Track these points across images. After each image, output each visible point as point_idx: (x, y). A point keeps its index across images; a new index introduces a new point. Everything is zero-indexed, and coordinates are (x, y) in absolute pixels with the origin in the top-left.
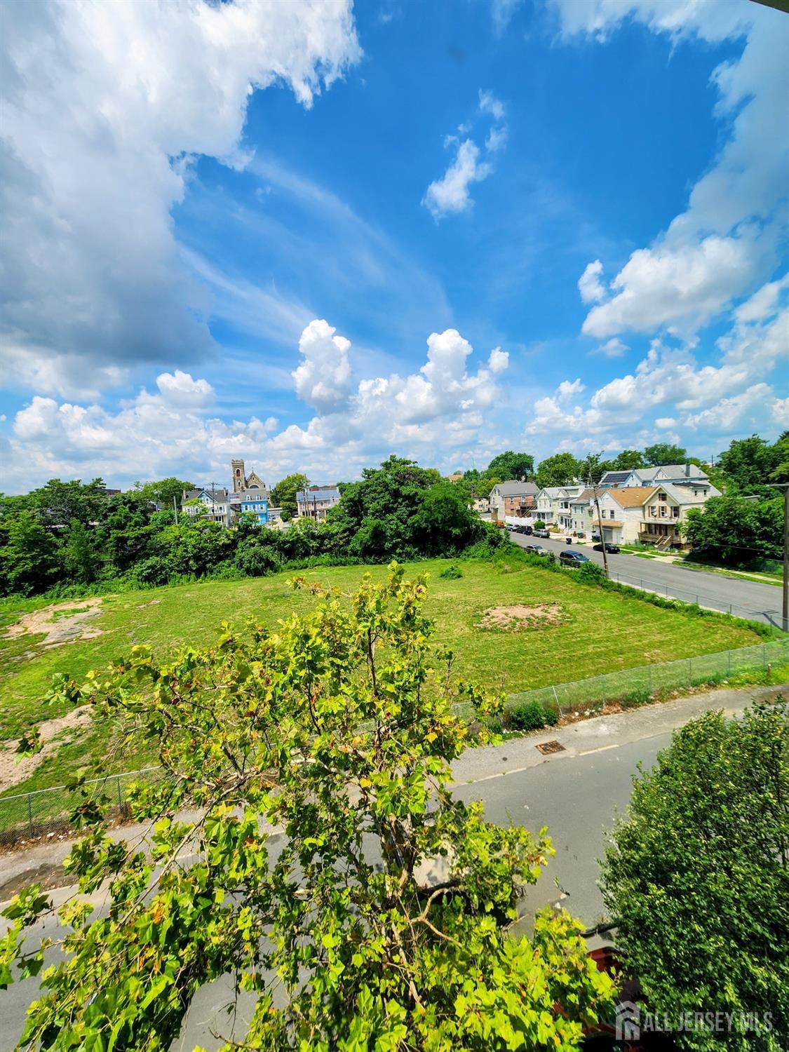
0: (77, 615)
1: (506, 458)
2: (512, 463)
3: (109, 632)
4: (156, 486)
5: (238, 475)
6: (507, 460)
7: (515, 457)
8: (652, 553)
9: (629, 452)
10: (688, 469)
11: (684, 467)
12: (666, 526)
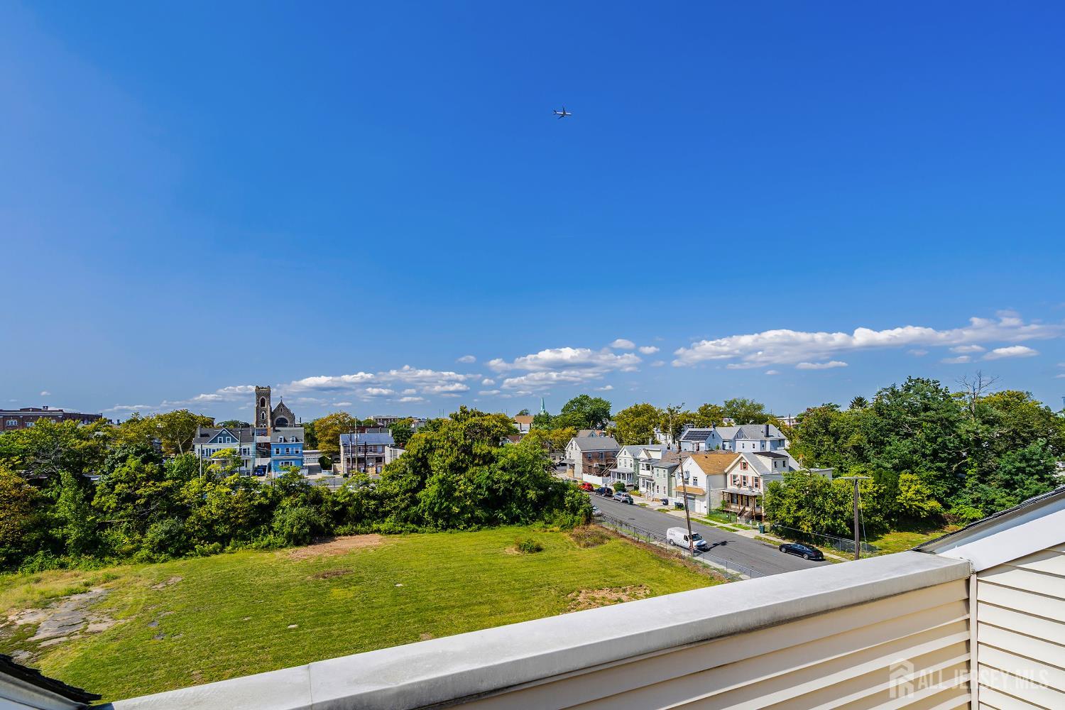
0: (74, 597)
1: (581, 402)
2: (588, 409)
3: (123, 622)
4: (161, 419)
5: (263, 404)
6: (582, 404)
7: (591, 402)
8: (734, 526)
9: (710, 406)
10: (767, 427)
11: (763, 427)
12: (748, 497)
